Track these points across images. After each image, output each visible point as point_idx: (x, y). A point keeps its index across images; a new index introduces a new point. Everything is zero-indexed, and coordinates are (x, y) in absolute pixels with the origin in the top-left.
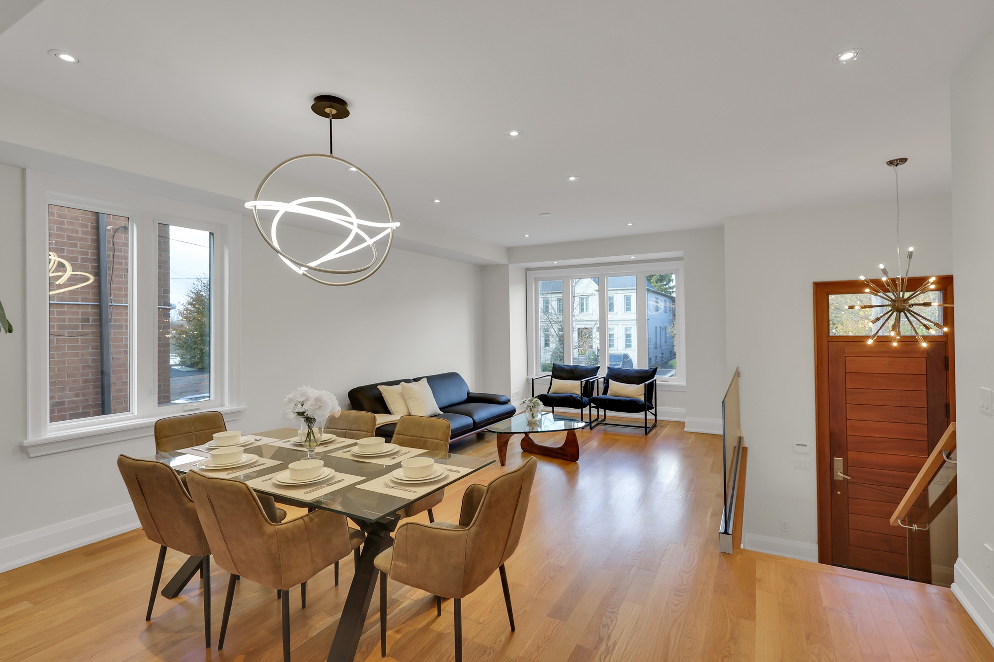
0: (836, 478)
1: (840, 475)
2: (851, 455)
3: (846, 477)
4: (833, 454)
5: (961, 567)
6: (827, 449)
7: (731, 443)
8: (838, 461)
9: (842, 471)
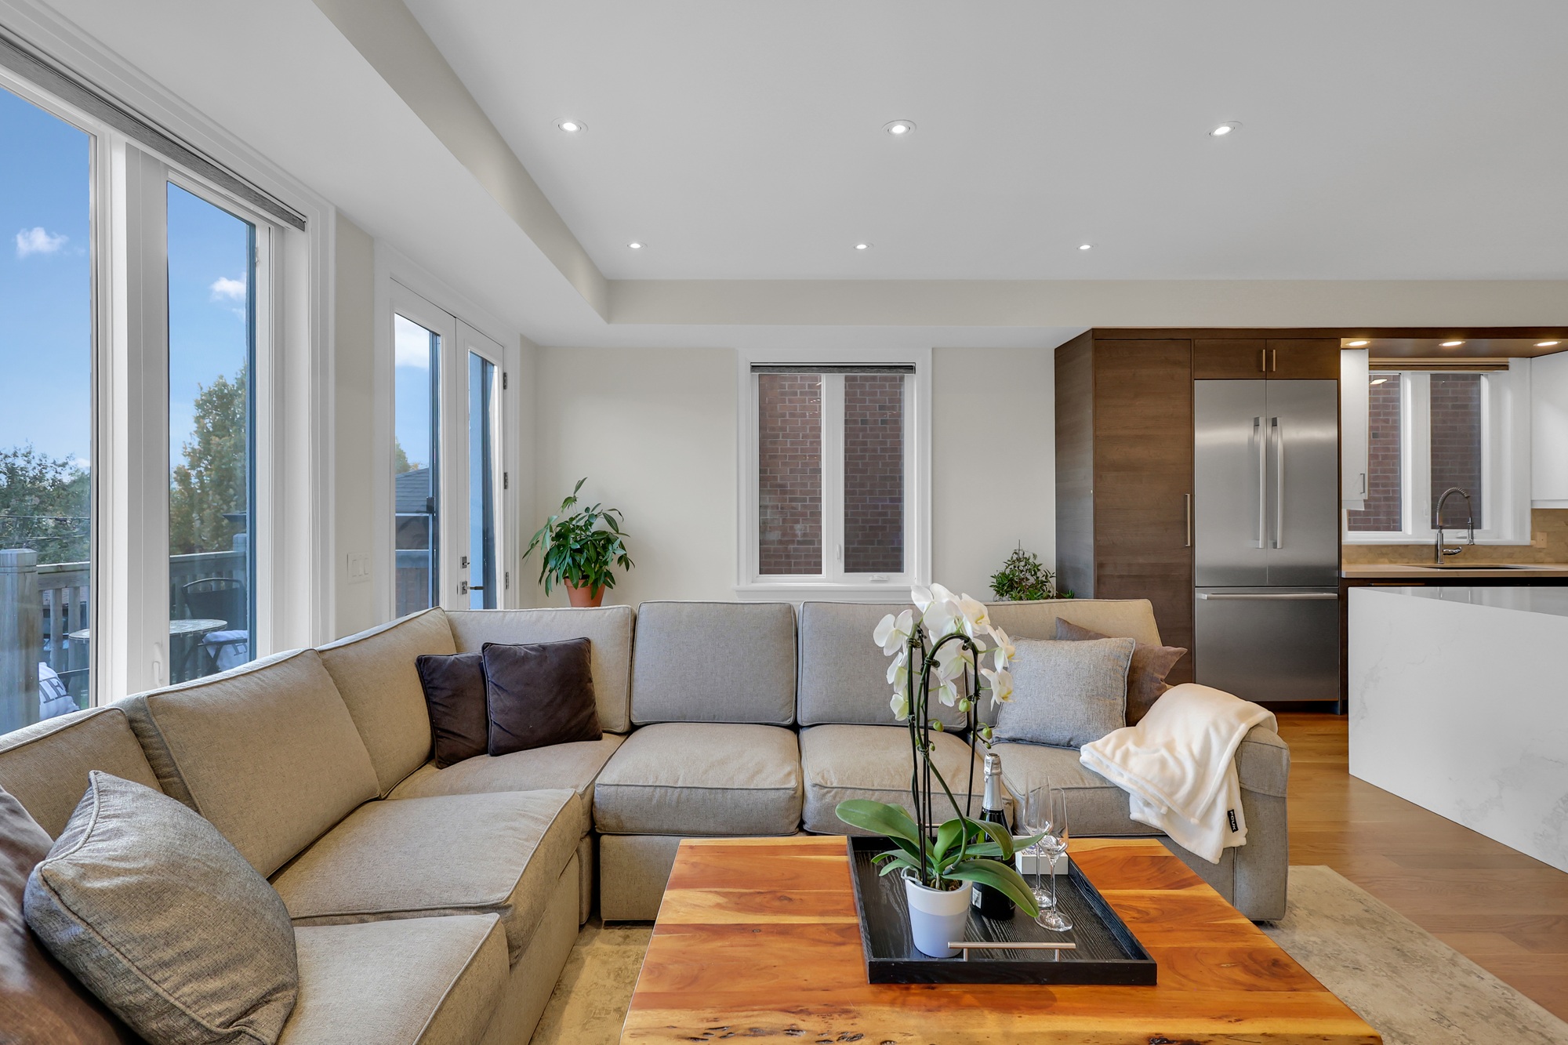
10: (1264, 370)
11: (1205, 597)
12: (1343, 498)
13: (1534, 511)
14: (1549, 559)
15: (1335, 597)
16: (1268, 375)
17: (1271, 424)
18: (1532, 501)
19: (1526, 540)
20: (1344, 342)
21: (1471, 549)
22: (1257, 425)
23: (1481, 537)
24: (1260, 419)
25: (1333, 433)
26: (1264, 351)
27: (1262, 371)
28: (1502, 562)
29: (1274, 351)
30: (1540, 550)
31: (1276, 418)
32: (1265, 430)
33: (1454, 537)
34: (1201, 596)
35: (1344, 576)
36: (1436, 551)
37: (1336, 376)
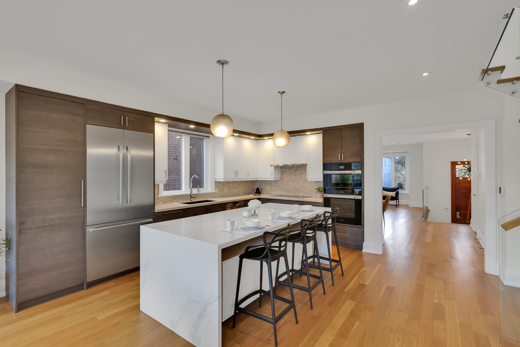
0: (457, 218)
1: (458, 217)
2: (462, 211)
3: (460, 217)
4: (456, 211)
5: (472, 220)
6: (455, 210)
7: (425, 209)
8: (458, 213)
9: (459, 215)
10: (122, 125)
11: (91, 230)
12: (156, 180)
13: (215, 182)
14: (219, 196)
15: (152, 221)
16: (124, 127)
17: (126, 150)
18: (215, 179)
19: (214, 191)
20: (156, 119)
21: (200, 195)
22: (119, 149)
23: (202, 191)
24: (120, 146)
25: (152, 154)
26: (122, 116)
27: (121, 125)
28: (208, 198)
29: (127, 117)
30: (217, 194)
31: (128, 147)
32: (123, 151)
33: (195, 191)
34: (90, 230)
35: (156, 212)
36: (191, 196)
37: (153, 132)
